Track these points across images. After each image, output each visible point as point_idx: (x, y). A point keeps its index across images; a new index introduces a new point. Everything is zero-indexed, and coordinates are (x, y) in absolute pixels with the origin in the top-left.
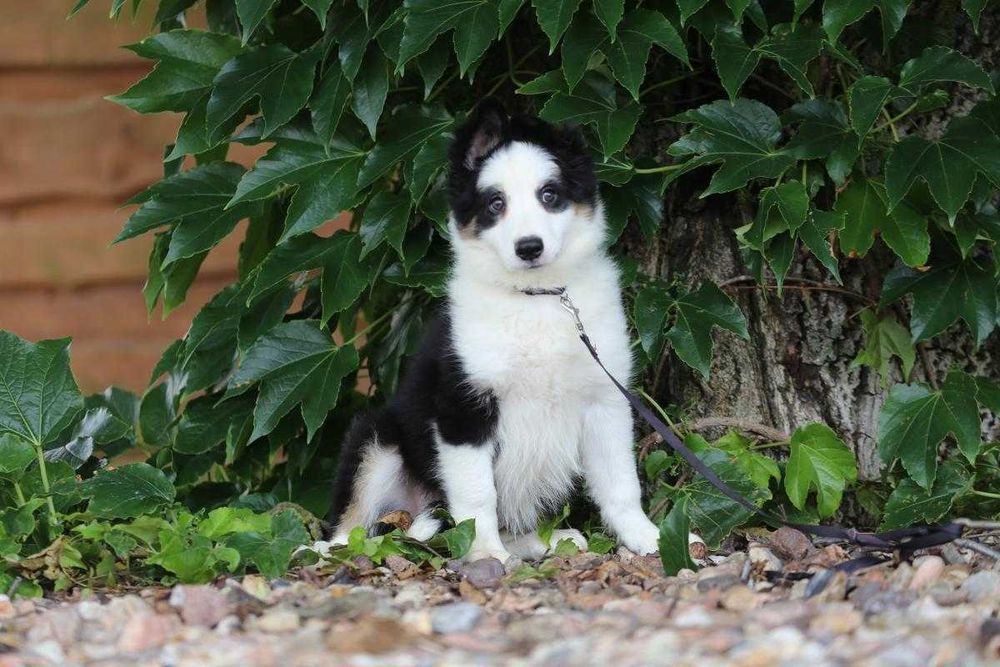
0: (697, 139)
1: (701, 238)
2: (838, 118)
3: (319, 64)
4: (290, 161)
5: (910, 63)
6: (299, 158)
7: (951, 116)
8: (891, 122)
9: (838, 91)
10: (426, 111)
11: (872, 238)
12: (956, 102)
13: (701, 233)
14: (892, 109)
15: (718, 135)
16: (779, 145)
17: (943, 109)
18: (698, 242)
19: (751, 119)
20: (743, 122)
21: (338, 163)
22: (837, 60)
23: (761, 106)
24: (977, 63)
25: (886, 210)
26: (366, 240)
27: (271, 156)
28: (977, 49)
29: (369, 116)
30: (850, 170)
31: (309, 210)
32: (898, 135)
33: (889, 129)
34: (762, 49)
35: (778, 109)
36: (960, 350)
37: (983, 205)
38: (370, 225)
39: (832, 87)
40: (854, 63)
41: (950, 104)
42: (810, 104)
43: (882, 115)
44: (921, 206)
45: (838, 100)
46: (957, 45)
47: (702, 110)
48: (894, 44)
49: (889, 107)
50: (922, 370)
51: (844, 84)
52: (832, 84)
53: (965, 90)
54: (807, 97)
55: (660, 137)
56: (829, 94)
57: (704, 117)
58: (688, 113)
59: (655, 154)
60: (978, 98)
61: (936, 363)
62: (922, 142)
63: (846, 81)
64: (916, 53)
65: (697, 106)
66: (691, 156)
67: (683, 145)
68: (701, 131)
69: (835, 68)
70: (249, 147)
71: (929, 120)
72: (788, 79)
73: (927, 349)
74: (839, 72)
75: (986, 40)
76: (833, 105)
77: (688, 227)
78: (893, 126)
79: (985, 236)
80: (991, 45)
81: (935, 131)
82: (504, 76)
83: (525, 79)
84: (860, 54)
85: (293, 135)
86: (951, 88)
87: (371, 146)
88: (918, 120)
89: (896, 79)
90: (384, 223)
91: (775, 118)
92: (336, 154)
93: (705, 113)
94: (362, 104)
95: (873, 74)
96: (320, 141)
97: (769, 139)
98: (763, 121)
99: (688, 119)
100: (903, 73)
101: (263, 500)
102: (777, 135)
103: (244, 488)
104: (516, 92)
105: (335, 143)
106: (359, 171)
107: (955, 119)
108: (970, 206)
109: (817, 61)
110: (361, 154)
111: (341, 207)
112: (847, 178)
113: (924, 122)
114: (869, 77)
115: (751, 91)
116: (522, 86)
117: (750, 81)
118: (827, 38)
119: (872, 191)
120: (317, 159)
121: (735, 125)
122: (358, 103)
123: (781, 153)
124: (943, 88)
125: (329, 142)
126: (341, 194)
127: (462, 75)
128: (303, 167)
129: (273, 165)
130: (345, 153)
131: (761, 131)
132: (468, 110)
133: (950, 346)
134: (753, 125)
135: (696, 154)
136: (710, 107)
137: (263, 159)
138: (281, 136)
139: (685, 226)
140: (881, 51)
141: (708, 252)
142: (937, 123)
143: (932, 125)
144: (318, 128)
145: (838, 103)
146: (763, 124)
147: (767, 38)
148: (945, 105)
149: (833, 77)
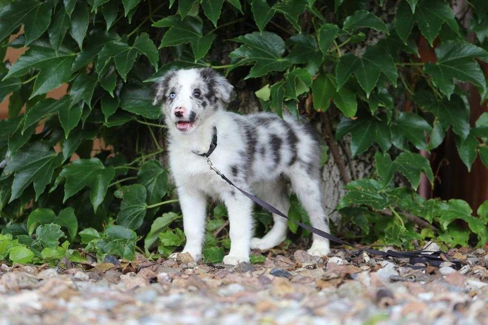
0: (244, 50)
1: (243, 102)
2: (312, 44)
3: (53, 9)
4: (37, 57)
5: (348, 18)
6: (41, 55)
7: (367, 45)
8: (338, 47)
9: (312, 31)
10: (107, 33)
11: (329, 103)
12: (369, 38)
13: (244, 99)
14: (338, 41)
15: (255, 50)
16: (284, 56)
17: (363, 42)
18: (242, 104)
19: (270, 42)
20: (267, 43)
21: (61, 58)
22: (313, 15)
23: (275, 36)
24: (380, 19)
25: (336, 90)
26: (73, 98)
27: (27, 54)
28: (380, 12)
29: (79, 36)
30: (318, 70)
31: (46, 82)
32: (341, 54)
33: (337, 51)
34: (276, 8)
35: (284, 39)
36: (367, 161)
37: (381, 89)
38: (76, 90)
39: (310, 29)
40: (321, 17)
41: (366, 40)
42: (299, 37)
43: (334, 44)
44: (353, 88)
45: (313, 35)
46: (371, 10)
47: (247, 36)
48: (340, 8)
49: (337, 40)
50: (349, 170)
51: (315, 28)
52: (309, 28)
53: (374, 33)
54: (298, 32)
55: (225, 50)
56: (308, 31)
57: (248, 40)
58: (240, 38)
59: (222, 59)
60: (380, 37)
61: (356, 167)
62: (353, 57)
63: (316, 27)
64: (351, 13)
65: (244, 34)
66: (240, 59)
67: (237, 52)
68: (246, 46)
69: (311, 19)
70: (16, 49)
71: (356, 47)
72: (288, 23)
73: (352, 160)
74: (313, 21)
75: (384, 9)
76: (310, 37)
77: (238, 95)
78: (339, 50)
79: (382, 104)
80: (387, 12)
81: (360, 52)
82: (147, 18)
83: (156, 20)
84: (323, 13)
85: (41, 44)
86: (367, 31)
87: (79, 51)
88: (350, 47)
89: (341, 26)
90: (82, 90)
91: (282, 42)
92: (60, 54)
93: (248, 38)
94: (75, 31)
95: (329, 23)
96: (54, 48)
97: (279, 52)
98: (276, 44)
99: (240, 40)
100: (345, 23)
101: (19, 227)
102: (283, 51)
103: (8, 221)
104: (152, 25)
105: (60, 49)
106: (72, 63)
107: (368, 47)
108: (376, 89)
109: (303, 15)
110: (73, 54)
111: (63, 81)
112: (316, 74)
113: (353, 48)
114: (328, 24)
115: (269, 28)
116: (155, 23)
117: (269, 24)
118: (307, 4)
119: (329, 81)
120: (52, 56)
121: (262, 44)
122: (73, 30)
123: (285, 60)
124: (362, 32)
125: (58, 48)
126: (63, 74)
127: (125, 16)
128: (44, 60)
129: (28, 59)
130: (65, 53)
131: (276, 48)
132: (128, 34)
133: (363, 159)
134: (271, 45)
135: (244, 58)
136: (251, 35)
137: (23, 55)
138: (34, 44)
139: (236, 95)
140: (334, 12)
141: (247, 109)
142: (360, 49)
143: (357, 50)
144: (52, 42)
145: (313, 37)
146: (276, 45)
147: (279, 3)
148: (363, 40)
149: (310, 24)
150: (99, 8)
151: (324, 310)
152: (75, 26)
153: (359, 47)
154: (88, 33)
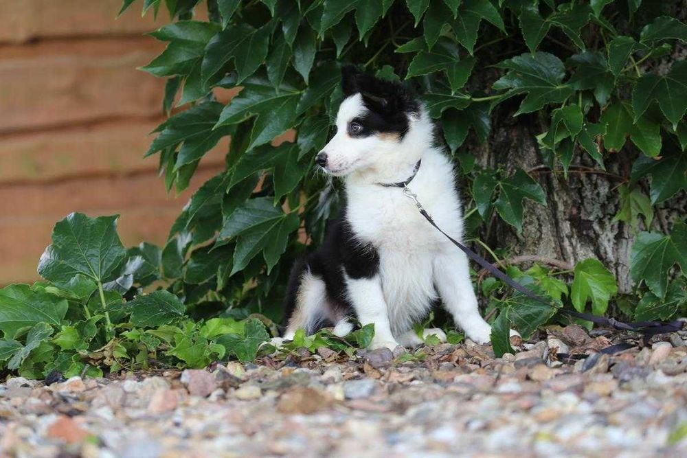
0: (511, 78)
1: (515, 142)
2: (601, 63)
3: (270, 35)
4: (254, 98)
5: (647, 27)
6: (259, 96)
7: (674, 59)
8: (635, 64)
9: (601, 45)
10: (338, 65)
11: (624, 139)
12: (677, 50)
13: (515, 138)
14: (636, 57)
15: (525, 76)
16: (564, 81)
17: (669, 56)
18: (513, 145)
19: (546, 65)
20: (541, 67)
21: (285, 98)
22: (600, 27)
23: (552, 57)
25: (633, 121)
26: (302, 147)
27: (242, 95)
29: (304, 70)
30: (609, 96)
31: (266, 130)
32: (640, 73)
33: (634, 69)
34: (551, 21)
35: (563, 58)
36: (682, 209)
38: (304, 137)
40: (611, 28)
41: (673, 53)
42: (583, 54)
43: (630, 60)
44: (654, 117)
45: (602, 51)
46: (676, 15)
47: (515, 60)
48: (636, 15)
49: (634, 55)
50: (658, 222)
51: (605, 41)
52: (597, 41)
54: (581, 51)
55: (488, 77)
56: (596, 47)
57: (516, 64)
58: (505, 62)
59: (485, 87)
61: (667, 218)
62: (655, 77)
63: (607, 39)
64: (650, 21)
65: (511, 57)
66: (507, 90)
67: (502, 82)
68: (514, 73)
69: (599, 31)
70: (227, 90)
71: (660, 62)
72: (568, 39)
73: (661, 209)
74: (602, 33)
76: (599, 56)
77: (507, 134)
78: (637, 67)
81: (664, 69)
82: (389, 39)
83: (402, 42)
84: (614, 22)
85: (256, 82)
86: (673, 43)
87: (305, 87)
88: (652, 64)
89: (637, 38)
90: (312, 136)
91: (561, 64)
92: (282, 93)
93: (516, 62)
94: (299, 62)
95: (623, 34)
96: (273, 85)
97: (558, 77)
98: (552, 66)
99: (506, 66)
100: (642, 34)
101: (241, 313)
102: (563, 75)
103: (229, 305)
104: (395, 51)
105: (281, 86)
106: (296, 104)
107: (676, 62)
108: (686, 118)
109: (588, 27)
110: (298, 93)
111: (288, 126)
112: (608, 101)
113: (657, 64)
114: (620, 37)
115: (546, 47)
116: (400, 47)
117: (545, 40)
118: (593, 12)
119: (624, 109)
120: (271, 96)
121: (535, 69)
122: (296, 61)
123: (565, 86)
124: (668, 43)
125: (278, 85)
126: (286, 119)
127: (360, 40)
128: (262, 101)
129: (243, 101)
130: (288, 92)
131: (552, 72)
132: (365, 63)
133: (676, 207)
134: (547, 68)
135: (511, 88)
136: (519, 58)
137: (236, 97)
138: (248, 82)
139: (505, 134)
140: (628, 19)
141: (520, 150)
142: (665, 65)
143: (662, 66)
144: (271, 77)
145: (601, 54)
146: (554, 68)
147: (555, 13)
148: (670, 54)
149: (598, 37)
150: (327, 33)
151: (619, 417)
152: (298, 56)
153: (664, 62)
154: (315, 64)
